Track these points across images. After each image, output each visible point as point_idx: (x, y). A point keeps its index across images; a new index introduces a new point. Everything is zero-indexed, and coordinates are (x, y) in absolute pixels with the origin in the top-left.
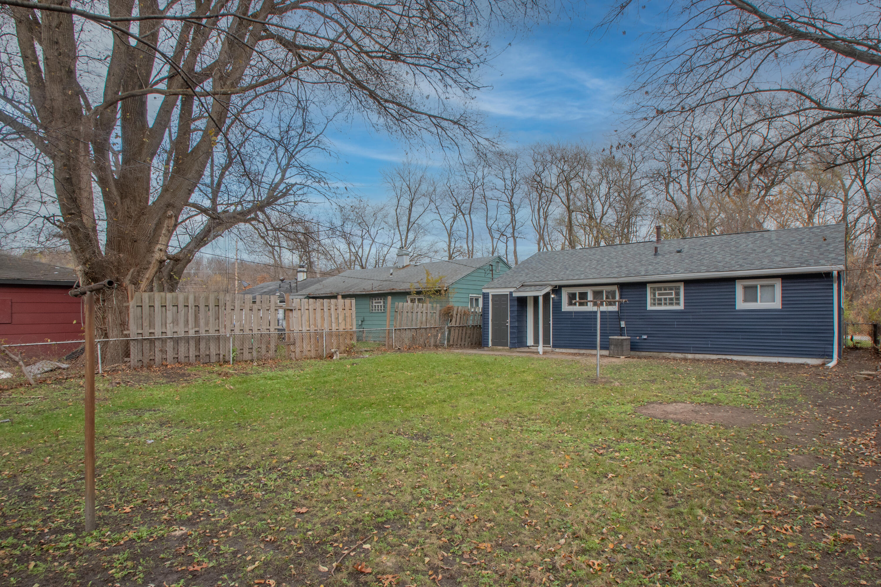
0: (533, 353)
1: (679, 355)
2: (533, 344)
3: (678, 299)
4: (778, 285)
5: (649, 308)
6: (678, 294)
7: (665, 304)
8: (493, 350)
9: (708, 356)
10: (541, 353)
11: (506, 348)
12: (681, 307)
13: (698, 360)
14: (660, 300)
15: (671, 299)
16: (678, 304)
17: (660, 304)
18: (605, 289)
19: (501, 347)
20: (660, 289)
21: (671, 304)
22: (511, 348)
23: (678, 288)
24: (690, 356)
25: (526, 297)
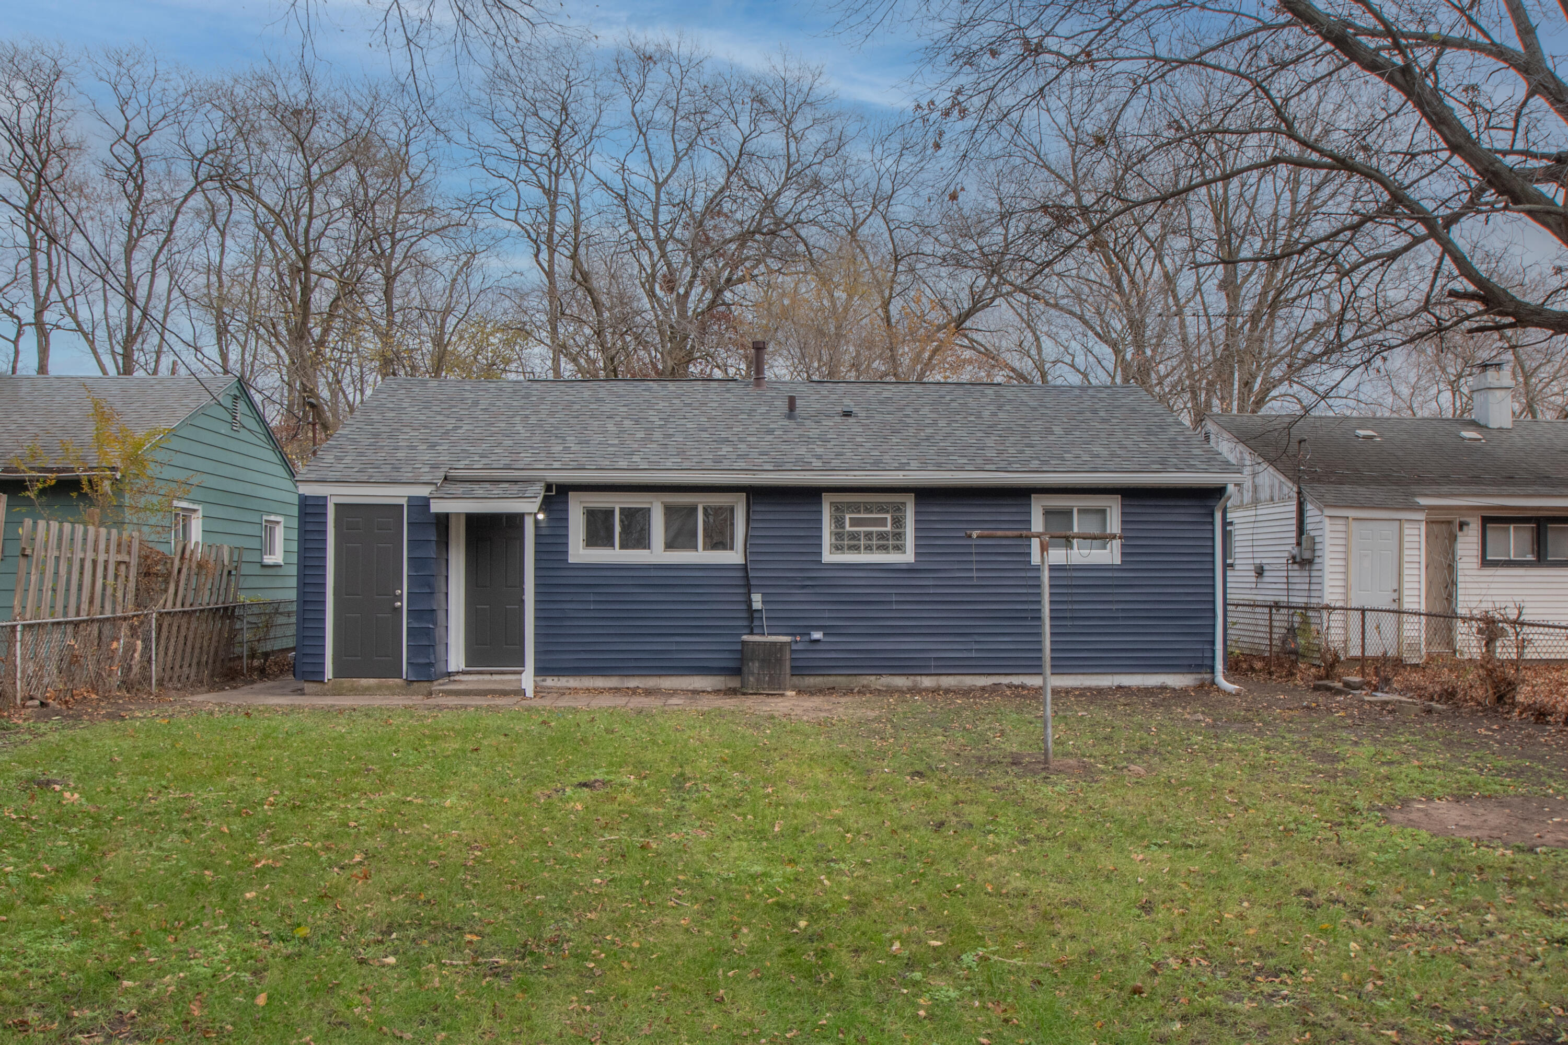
0: (504, 693)
1: (901, 682)
2: (462, 667)
3: (899, 536)
4: (1114, 509)
5: (828, 556)
6: (898, 522)
7: (868, 548)
8: (338, 692)
9: (969, 681)
10: (530, 693)
11: (391, 681)
12: (908, 556)
13: (947, 691)
14: (854, 536)
15: (882, 536)
16: (899, 548)
17: (855, 548)
18: (702, 501)
19: (372, 681)
20: (855, 508)
21: (884, 548)
22: (409, 682)
23: (899, 509)
24: (927, 682)
25: (447, 516)
